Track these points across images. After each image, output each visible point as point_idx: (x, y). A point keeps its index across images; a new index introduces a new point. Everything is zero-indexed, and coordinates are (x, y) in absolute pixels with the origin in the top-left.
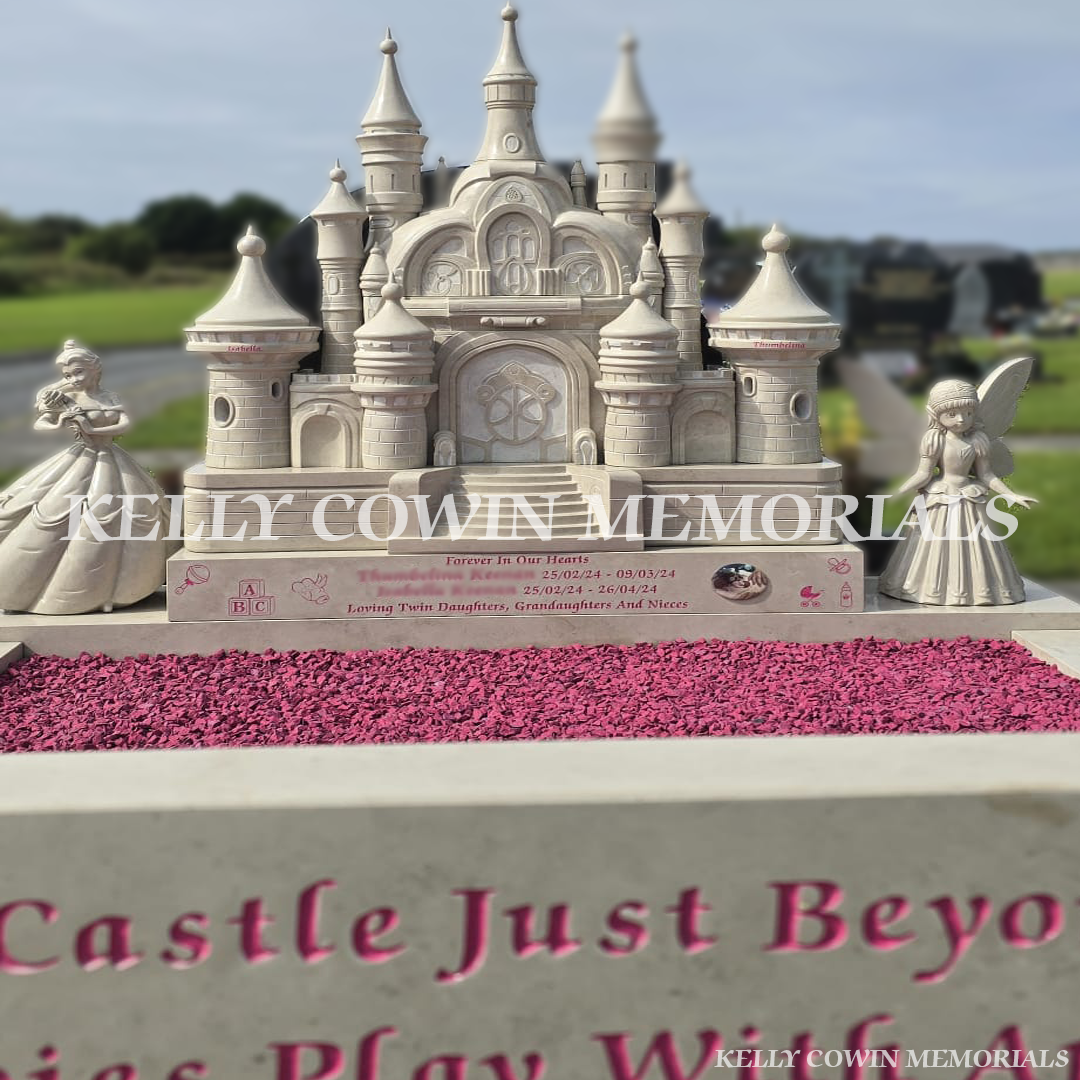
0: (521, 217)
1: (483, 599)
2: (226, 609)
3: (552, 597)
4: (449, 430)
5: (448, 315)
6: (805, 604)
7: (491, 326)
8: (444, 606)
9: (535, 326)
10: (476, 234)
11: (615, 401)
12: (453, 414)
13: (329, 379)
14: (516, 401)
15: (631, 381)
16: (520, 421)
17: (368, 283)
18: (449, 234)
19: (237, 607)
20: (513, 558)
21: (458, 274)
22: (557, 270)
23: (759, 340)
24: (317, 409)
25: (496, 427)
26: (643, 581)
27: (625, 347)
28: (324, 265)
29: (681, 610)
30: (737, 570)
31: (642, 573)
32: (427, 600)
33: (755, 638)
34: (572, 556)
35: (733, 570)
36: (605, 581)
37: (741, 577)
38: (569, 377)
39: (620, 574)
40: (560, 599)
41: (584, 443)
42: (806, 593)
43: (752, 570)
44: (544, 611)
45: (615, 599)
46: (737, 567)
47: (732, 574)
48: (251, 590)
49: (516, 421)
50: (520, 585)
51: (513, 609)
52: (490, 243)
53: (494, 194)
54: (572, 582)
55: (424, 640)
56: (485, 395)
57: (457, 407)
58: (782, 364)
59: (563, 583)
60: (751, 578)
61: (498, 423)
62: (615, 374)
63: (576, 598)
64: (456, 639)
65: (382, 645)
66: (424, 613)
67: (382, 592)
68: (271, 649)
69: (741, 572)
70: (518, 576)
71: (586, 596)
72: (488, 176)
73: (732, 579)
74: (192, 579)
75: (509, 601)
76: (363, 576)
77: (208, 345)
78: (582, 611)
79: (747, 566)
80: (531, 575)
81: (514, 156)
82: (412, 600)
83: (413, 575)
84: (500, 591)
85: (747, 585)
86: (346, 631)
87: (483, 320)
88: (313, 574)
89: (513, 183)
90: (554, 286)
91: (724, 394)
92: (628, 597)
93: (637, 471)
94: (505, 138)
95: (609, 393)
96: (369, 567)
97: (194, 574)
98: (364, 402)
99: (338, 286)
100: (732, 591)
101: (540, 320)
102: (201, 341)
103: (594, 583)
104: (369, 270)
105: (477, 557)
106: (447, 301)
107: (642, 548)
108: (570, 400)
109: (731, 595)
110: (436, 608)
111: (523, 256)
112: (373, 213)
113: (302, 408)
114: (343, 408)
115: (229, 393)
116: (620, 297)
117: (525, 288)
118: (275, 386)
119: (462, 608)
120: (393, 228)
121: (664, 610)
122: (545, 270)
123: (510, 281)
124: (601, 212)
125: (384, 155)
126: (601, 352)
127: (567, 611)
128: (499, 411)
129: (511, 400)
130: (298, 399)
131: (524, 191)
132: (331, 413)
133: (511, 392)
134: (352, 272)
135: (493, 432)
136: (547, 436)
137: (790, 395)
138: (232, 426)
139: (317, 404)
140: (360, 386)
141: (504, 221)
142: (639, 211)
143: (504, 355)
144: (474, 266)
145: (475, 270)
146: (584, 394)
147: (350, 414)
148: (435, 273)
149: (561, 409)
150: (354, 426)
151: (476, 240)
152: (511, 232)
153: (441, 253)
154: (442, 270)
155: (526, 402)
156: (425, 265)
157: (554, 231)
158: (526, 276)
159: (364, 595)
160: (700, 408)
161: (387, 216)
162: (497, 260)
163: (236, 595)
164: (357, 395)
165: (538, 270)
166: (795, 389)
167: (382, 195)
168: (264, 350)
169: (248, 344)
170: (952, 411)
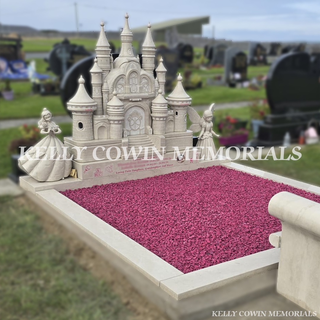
0: (135, 72)
1: (140, 168)
2: (93, 176)
5: (124, 99)
6: (191, 162)
7: (132, 101)
8: (133, 170)
9: (140, 101)
10: (127, 77)
11: (158, 119)
13: (102, 117)
14: (135, 120)
15: (161, 114)
17: (105, 90)
18: (121, 77)
19: (96, 175)
21: (123, 87)
22: (142, 86)
23: (181, 103)
24: (101, 124)
26: (166, 161)
27: (160, 106)
29: (172, 166)
31: (166, 159)
32: (130, 169)
33: (184, 170)
36: (160, 161)
38: (145, 113)
40: (152, 166)
44: (150, 169)
45: (161, 165)
48: (98, 171)
49: (135, 125)
50: (146, 164)
51: (145, 170)
52: (129, 80)
53: (128, 66)
54: (155, 162)
55: (130, 178)
56: (130, 119)
57: (125, 122)
58: (183, 108)
59: (153, 163)
61: (132, 126)
62: (158, 113)
63: (155, 166)
64: (135, 178)
65: (122, 180)
67: (122, 168)
68: (102, 184)
70: (146, 162)
71: (157, 165)
72: (128, 61)
74: (87, 169)
75: (144, 168)
76: (119, 165)
77: (79, 109)
78: (156, 168)
80: (148, 161)
81: (130, 56)
82: (127, 170)
83: (128, 164)
84: (143, 166)
86: (116, 178)
87: (130, 100)
88: (109, 166)
89: (132, 63)
90: (142, 90)
91: (173, 116)
92: (164, 164)
93: (164, 136)
94: (128, 51)
95: (156, 117)
96: (119, 163)
98: (112, 122)
99: (98, 91)
101: (141, 99)
102: (77, 108)
103: (158, 162)
104: (105, 87)
106: (122, 95)
108: (145, 119)
109: (179, 162)
110: (131, 171)
111: (135, 82)
112: (103, 71)
113: (97, 124)
114: (106, 124)
115: (83, 121)
116: (153, 93)
117: (135, 91)
118: (91, 118)
119: (136, 170)
120: (106, 75)
121: (169, 166)
122: (140, 86)
123: (133, 89)
124: (145, 70)
125: (105, 55)
126: (152, 107)
127: (153, 169)
128: (132, 122)
129: (134, 120)
130: (96, 122)
131: (135, 65)
132: (104, 125)
133: (134, 118)
134: (100, 88)
135: (131, 128)
136: (141, 128)
137: (184, 116)
138: (84, 130)
139: (101, 123)
140: (111, 118)
141: (132, 74)
142: (152, 70)
143: (133, 108)
144: (126, 86)
145: (127, 86)
146: (148, 117)
147: (108, 126)
148: (118, 88)
149: (143, 121)
150: (108, 128)
151: (127, 79)
152: (133, 76)
153: (119, 82)
154: (119, 86)
155: (137, 120)
156: (116, 85)
157: (141, 76)
158: (136, 88)
159: (119, 169)
160: (169, 120)
161: (105, 71)
162: (130, 84)
163: (95, 172)
164: (109, 120)
165: (138, 86)
166: (185, 114)
167: (104, 66)
168: (92, 110)
169: (89, 109)
170: (209, 117)
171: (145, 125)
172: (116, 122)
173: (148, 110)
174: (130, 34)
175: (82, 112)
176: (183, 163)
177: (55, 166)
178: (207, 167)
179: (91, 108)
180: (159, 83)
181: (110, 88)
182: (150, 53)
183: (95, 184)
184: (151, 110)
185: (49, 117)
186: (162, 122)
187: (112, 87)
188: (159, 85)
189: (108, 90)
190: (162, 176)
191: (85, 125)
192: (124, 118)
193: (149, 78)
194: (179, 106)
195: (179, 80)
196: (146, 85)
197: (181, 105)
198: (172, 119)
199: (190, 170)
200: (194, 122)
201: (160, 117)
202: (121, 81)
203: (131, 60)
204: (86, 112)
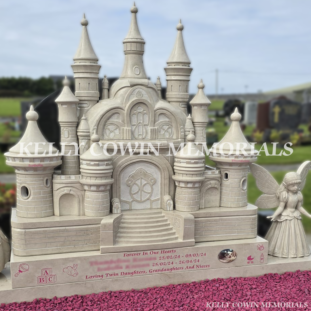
0: (143, 104)
1: (137, 269)
2: (36, 282)
3: (163, 266)
4: (117, 197)
6: (248, 263)
8: (123, 273)
10: (126, 112)
11: (182, 185)
12: (118, 190)
13: (70, 177)
14: (141, 184)
15: (190, 177)
17: (81, 133)
18: (114, 111)
19: (41, 280)
20: (149, 252)
21: (118, 129)
22: (156, 128)
23: (234, 159)
24: (66, 191)
25: (134, 195)
26: (195, 258)
27: (187, 163)
28: (61, 125)
29: (207, 268)
30: (227, 252)
31: (194, 255)
32: (116, 271)
34: (170, 250)
35: (226, 252)
36: (182, 259)
37: (228, 254)
38: (161, 174)
39: (187, 256)
40: (166, 267)
41: (168, 201)
42: (249, 258)
43: (232, 251)
44: (160, 272)
45: (184, 266)
46: (227, 250)
47: (225, 253)
48: (47, 273)
49: (141, 193)
50: (151, 262)
51: (148, 273)
52: (131, 116)
53: (131, 94)
54: (170, 260)
55: (115, 287)
56: (130, 182)
57: (119, 187)
58: (239, 168)
59: (166, 261)
60: (232, 254)
61: (134, 194)
62: (183, 174)
63: (171, 266)
64: (127, 287)
65: (98, 290)
66: (115, 277)
67: (99, 270)
68: (56, 297)
69: (229, 252)
70: (150, 259)
71: (174, 265)
72: (130, 86)
73: (225, 255)
74: (21, 270)
75: (147, 269)
76: (92, 264)
77: (18, 163)
78: (173, 271)
79: (231, 250)
80: (155, 259)
81: (138, 76)
82: (110, 272)
83: (112, 262)
84: (144, 266)
85: (230, 257)
86: (85, 287)
88: (71, 264)
89: (138, 89)
90: (156, 135)
91: (218, 180)
92: (190, 265)
94: (134, 68)
95: (179, 182)
96: (93, 260)
97: (22, 268)
98: (86, 188)
99: (69, 134)
100: (225, 259)
102: (15, 161)
103: (177, 260)
104: (82, 127)
105: (135, 253)
107: (194, 244)
108: (161, 184)
109: (225, 261)
110: (120, 274)
111: (143, 121)
112: (80, 100)
113: (58, 191)
114: (76, 190)
115: (28, 184)
116: (180, 140)
117: (144, 136)
118: (47, 180)
119: (129, 273)
120: (89, 108)
121: (201, 268)
122: (152, 128)
123: (138, 132)
124: (169, 102)
125: (85, 74)
126: (175, 164)
127: (168, 272)
128: (135, 189)
129: (139, 184)
130: (56, 187)
131: (144, 92)
132: (72, 192)
133: (139, 181)
134: (74, 128)
135: (132, 198)
136: (153, 198)
137: (241, 180)
138: (29, 199)
139: (65, 188)
140: (84, 181)
141: (137, 106)
142: (184, 102)
143: (137, 165)
144: (125, 126)
145: (125, 128)
146: (167, 181)
147: (80, 193)
148: (109, 129)
149: (158, 188)
150: (81, 199)
151: (125, 115)
152: (139, 111)
153: (111, 120)
154: (111, 127)
155: (145, 185)
156: (105, 125)
157: (155, 111)
158: (144, 131)
159: (92, 271)
160: (210, 186)
161: (86, 102)
162: (134, 124)
163: (40, 275)
164: (82, 185)
165: (149, 128)
166: (242, 178)
167: (84, 92)
168: (44, 166)
169: (37, 163)
170: (293, 185)
171: (161, 194)
172: (93, 188)
173: (167, 169)
174: (137, 39)
175: (25, 169)
176: (231, 264)
178: (285, 271)
179: (41, 162)
180: (193, 125)
181: (91, 131)
182: (178, 72)
183: (39, 296)
184: (173, 169)
186: (190, 190)
187: (96, 127)
188: (194, 127)
189: (89, 132)
190: (185, 286)
191: (32, 191)
192: (113, 180)
193: (172, 114)
194: (231, 164)
195: (234, 119)
196: (166, 127)
197: (234, 162)
198: (216, 186)
200: (265, 190)
201: (188, 182)
202: (115, 119)
203: (136, 83)
204: (35, 169)
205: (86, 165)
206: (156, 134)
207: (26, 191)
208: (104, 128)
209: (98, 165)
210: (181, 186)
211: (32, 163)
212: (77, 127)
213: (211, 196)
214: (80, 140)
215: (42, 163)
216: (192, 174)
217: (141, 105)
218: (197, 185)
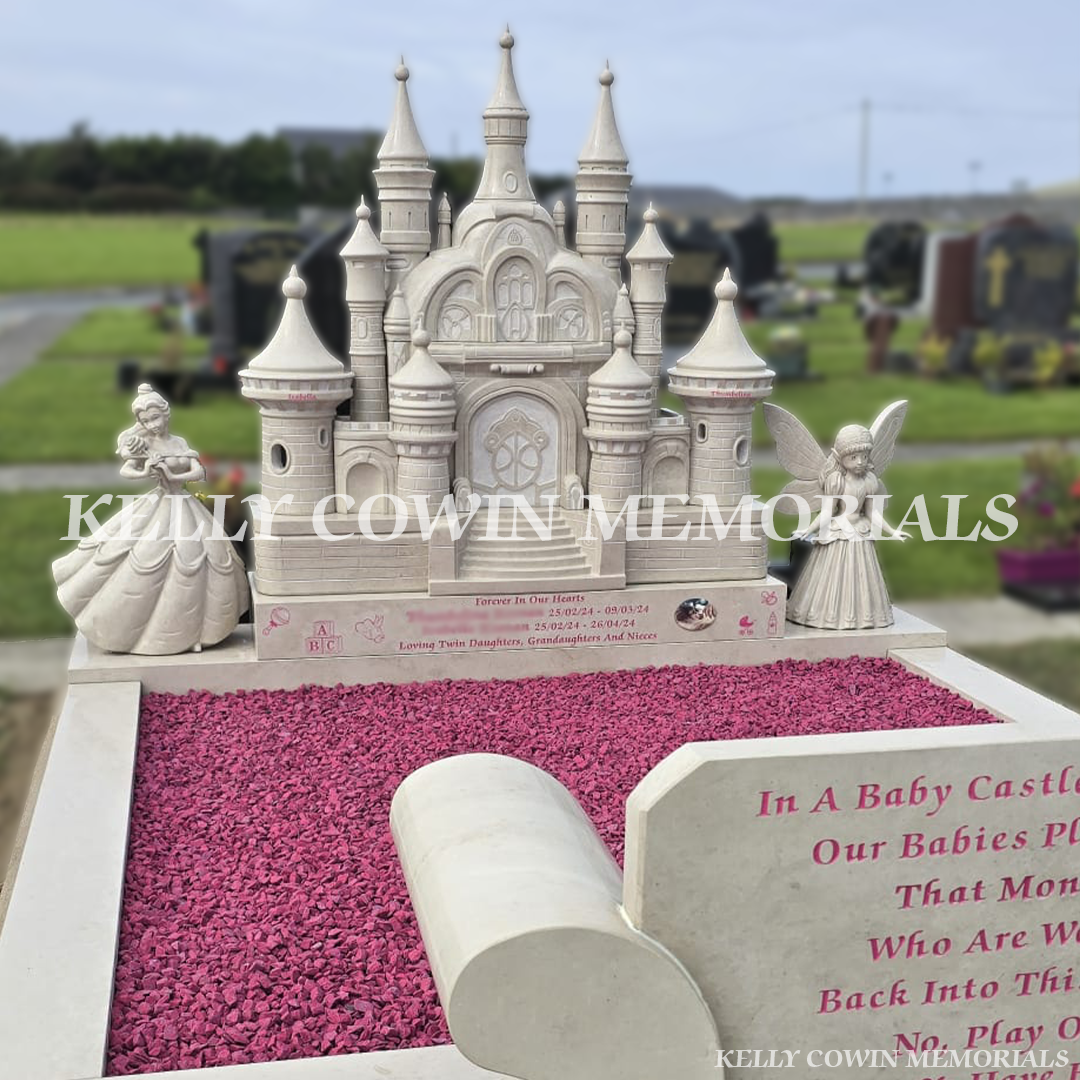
0: (522, 261)
1: (508, 636)
2: (303, 650)
3: (557, 632)
4: (464, 476)
5: (464, 362)
6: (742, 632)
7: (498, 373)
8: (473, 642)
9: (535, 374)
10: (485, 278)
11: (603, 448)
12: (467, 459)
13: (369, 427)
14: (517, 447)
15: (617, 429)
16: (519, 466)
17: (393, 328)
18: (461, 277)
19: (313, 646)
20: (527, 597)
21: (468, 319)
22: (550, 315)
23: (716, 389)
24: (361, 456)
25: (500, 473)
26: (625, 616)
27: (614, 397)
28: (352, 307)
29: (651, 641)
30: (695, 605)
31: (624, 610)
32: (461, 637)
33: (708, 662)
34: (572, 595)
35: (692, 604)
36: (597, 617)
37: (697, 610)
38: (560, 425)
39: (608, 610)
40: (562, 634)
41: (573, 488)
42: (744, 623)
43: (706, 604)
44: (550, 645)
45: (602, 632)
46: (695, 601)
47: (691, 608)
48: (324, 630)
49: (516, 467)
50: (532, 622)
51: (527, 645)
52: (496, 287)
53: (497, 236)
54: (572, 618)
55: (458, 672)
56: (492, 442)
57: (470, 454)
58: (730, 411)
59: (564, 620)
60: (704, 611)
62: (604, 422)
63: (574, 633)
64: (481, 674)
65: (425, 676)
66: (459, 649)
67: (426, 631)
68: (341, 684)
69: (698, 606)
70: (531, 614)
71: (582, 631)
72: (494, 217)
73: (691, 612)
74: (276, 621)
75: (523, 636)
76: (412, 616)
77: (267, 392)
78: (578, 644)
79: (703, 601)
80: (540, 613)
81: (512, 196)
82: (449, 638)
83: (450, 615)
84: (517, 628)
85: (701, 617)
86: (399, 666)
87: (494, 367)
88: (371, 615)
89: (513, 225)
90: (548, 332)
91: (683, 441)
92: (614, 631)
94: (505, 175)
95: (597, 441)
96: (414, 608)
97: (278, 617)
98: (401, 450)
99: (367, 329)
100: (690, 623)
101: (540, 368)
102: (261, 387)
103: (587, 620)
104: (393, 313)
105: (499, 598)
106: (461, 347)
107: (624, 586)
108: (560, 446)
109: (689, 626)
110: (468, 644)
111: (522, 301)
112: (391, 252)
113: (346, 456)
114: (381, 455)
115: (285, 439)
116: (601, 344)
117: (524, 334)
118: (323, 432)
119: (487, 643)
120: (409, 269)
121: (639, 641)
122: (541, 315)
123: (512, 326)
124: (581, 254)
125: (402, 192)
126: (590, 400)
127: (567, 644)
128: (503, 458)
129: (512, 447)
130: (341, 446)
131: (524, 233)
132: (372, 461)
133: (512, 439)
134: (378, 316)
137: (734, 441)
138: (288, 472)
139: (360, 451)
140: (397, 434)
141: (508, 265)
142: (614, 254)
143: (507, 401)
144: (483, 312)
145: (484, 315)
146: (572, 441)
147: (387, 462)
148: (448, 318)
150: (390, 473)
151: (485, 284)
152: (513, 276)
153: (454, 297)
154: (455, 314)
155: (525, 448)
156: (441, 309)
157: (548, 276)
158: (525, 321)
159: (412, 633)
160: (664, 454)
161: (404, 256)
162: (501, 305)
163: (311, 634)
164: (394, 443)
165: (535, 316)
166: (738, 435)
167: (400, 234)
168: (318, 398)
169: (305, 392)
170: (853, 454)
171: (559, 472)
172: (415, 451)
173: (572, 413)
174: (512, 109)
175: (280, 404)
176: (703, 634)
177: (162, 600)
178: (824, 656)
179: (312, 389)
180: (633, 308)
181: (412, 321)
182: (601, 185)
183: (308, 682)
184: (586, 413)
185: (154, 418)
186: (620, 461)
187: (422, 314)
188: (634, 313)
189: (407, 325)
190: (602, 677)
191: (293, 456)
192: (456, 433)
193: (585, 284)
194: (711, 402)
195: (722, 296)
196: (571, 315)
197: (716, 396)
198: (678, 454)
199: (740, 662)
201: (613, 442)
202: (462, 296)
203: (507, 213)
204: (299, 404)
205: (401, 399)
206: (551, 330)
207: (281, 456)
208: (439, 315)
209: (426, 398)
210: (599, 451)
211: (295, 393)
212: (384, 313)
213: (668, 478)
214: (389, 344)
215: (315, 392)
216: (623, 424)
217: (518, 262)
218: (633, 450)
